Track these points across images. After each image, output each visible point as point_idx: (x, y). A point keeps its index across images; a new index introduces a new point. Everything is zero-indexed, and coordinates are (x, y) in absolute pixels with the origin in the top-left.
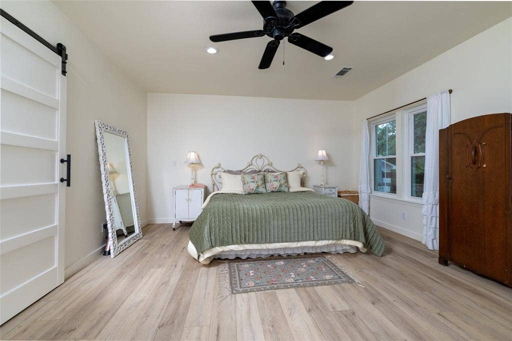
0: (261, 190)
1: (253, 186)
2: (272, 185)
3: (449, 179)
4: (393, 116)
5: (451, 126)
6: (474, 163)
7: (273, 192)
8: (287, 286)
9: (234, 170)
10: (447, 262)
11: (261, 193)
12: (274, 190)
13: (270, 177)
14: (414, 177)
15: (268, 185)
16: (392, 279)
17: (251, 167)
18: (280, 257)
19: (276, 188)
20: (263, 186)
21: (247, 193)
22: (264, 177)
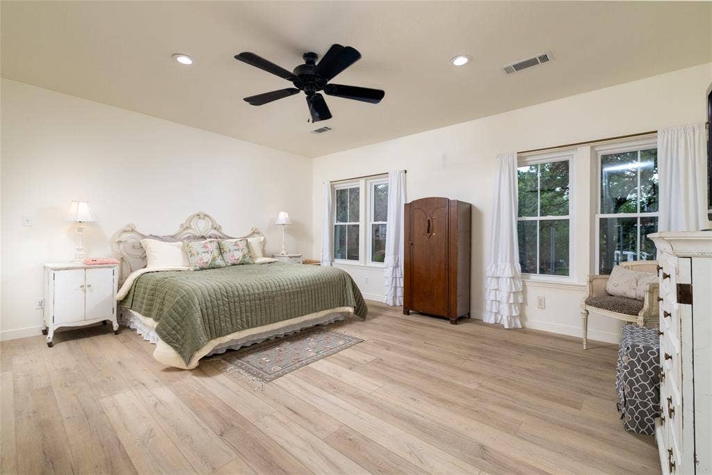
0: (219, 262)
1: (207, 258)
2: (233, 256)
3: (412, 244)
4: (357, 183)
5: (413, 202)
6: (428, 232)
7: (234, 265)
8: (314, 360)
9: (161, 235)
10: (408, 312)
11: (219, 267)
12: (236, 262)
13: (227, 244)
14: (374, 241)
15: (227, 256)
16: (386, 332)
17: (189, 231)
18: (278, 340)
19: (238, 259)
20: (220, 257)
21: (198, 268)
22: (219, 245)
